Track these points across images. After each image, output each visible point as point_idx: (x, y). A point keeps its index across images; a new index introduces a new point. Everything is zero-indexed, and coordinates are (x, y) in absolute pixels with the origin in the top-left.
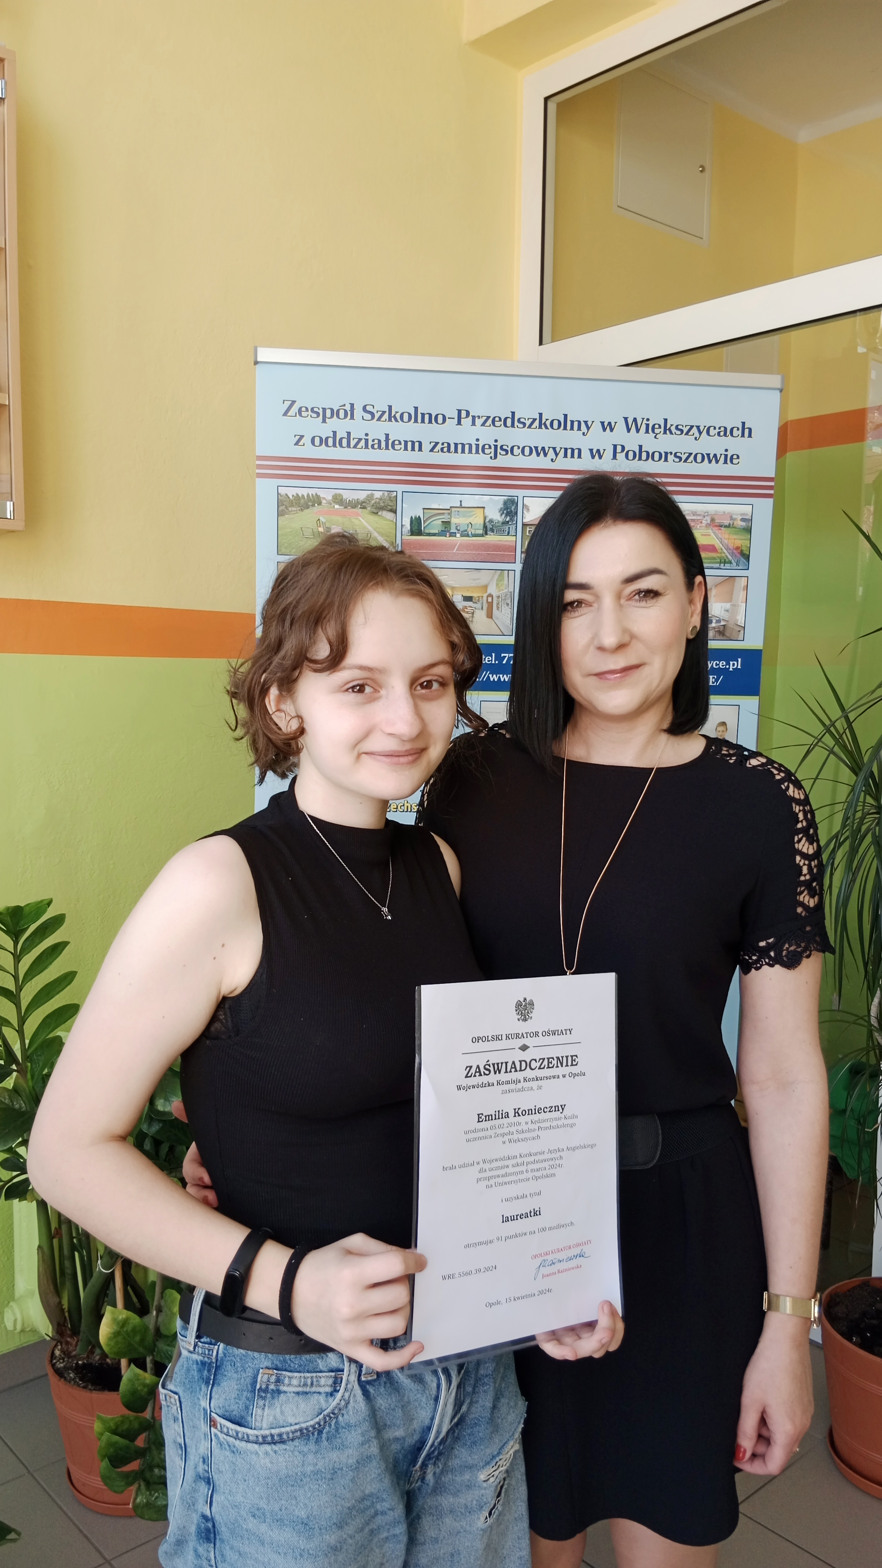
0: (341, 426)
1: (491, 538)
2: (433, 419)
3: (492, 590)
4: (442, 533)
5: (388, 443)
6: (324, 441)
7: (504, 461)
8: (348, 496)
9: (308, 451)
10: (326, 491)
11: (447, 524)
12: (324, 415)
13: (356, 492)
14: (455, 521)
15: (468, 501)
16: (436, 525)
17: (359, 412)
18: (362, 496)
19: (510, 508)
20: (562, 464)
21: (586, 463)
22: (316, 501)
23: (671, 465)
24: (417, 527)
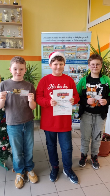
0: (49, 39)
1: (62, 49)
2: (57, 38)
5: (53, 40)
6: (47, 41)
7: (63, 42)
8: (49, 46)
10: (47, 45)
12: (47, 38)
13: (50, 45)
15: (60, 46)
16: (57, 48)
19: (64, 46)
20: (69, 42)
21: (71, 41)
22: (47, 46)
23: (80, 41)
24: (55, 48)
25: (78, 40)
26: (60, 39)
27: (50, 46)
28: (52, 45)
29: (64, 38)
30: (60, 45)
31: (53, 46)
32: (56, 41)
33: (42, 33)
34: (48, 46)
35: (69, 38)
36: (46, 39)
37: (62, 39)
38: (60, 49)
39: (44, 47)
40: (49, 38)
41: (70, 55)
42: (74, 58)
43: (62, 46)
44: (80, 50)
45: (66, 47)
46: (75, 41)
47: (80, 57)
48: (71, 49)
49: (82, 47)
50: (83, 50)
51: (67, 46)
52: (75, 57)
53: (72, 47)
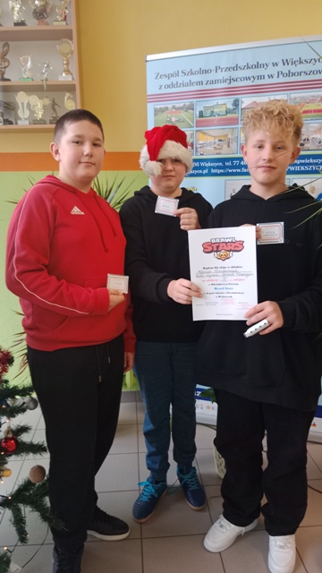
0: (174, 80)
1: (229, 116)
2: (206, 72)
3: (229, 136)
4: (211, 116)
5: (191, 84)
6: (169, 86)
7: (233, 84)
8: (177, 106)
9: (164, 91)
10: (169, 105)
11: (212, 112)
12: (168, 76)
13: (179, 104)
14: (215, 110)
15: (220, 102)
16: (209, 112)
17: (180, 74)
18: (182, 105)
19: (236, 103)
20: (257, 82)
21: (267, 81)
22: (167, 108)
23: (303, 77)
24: (201, 115)
25: (294, 74)
26: (220, 75)
27: (179, 108)
28: (187, 102)
29: (236, 68)
30: (221, 100)
31: (191, 108)
32: (204, 83)
33: (149, 58)
34: (174, 107)
35: (258, 66)
36: (166, 81)
37: (226, 75)
38: (219, 115)
39: (157, 112)
40: (177, 75)
43: (228, 102)
45: (243, 106)
46: (282, 79)
49: (312, 101)
50: (315, 111)
51: (246, 101)
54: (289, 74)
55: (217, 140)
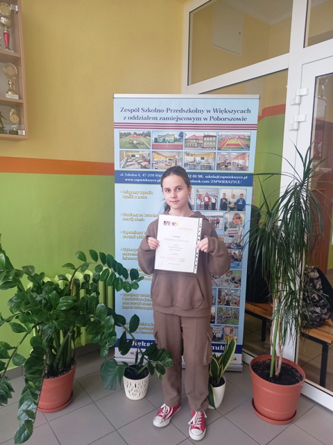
0: (135, 114)
1: (176, 143)
2: (160, 111)
3: (177, 157)
4: (163, 142)
6: (131, 118)
7: (179, 122)
9: (127, 121)
10: (132, 131)
11: (164, 139)
12: (131, 111)
13: (140, 131)
14: (166, 138)
16: (161, 140)
17: (140, 110)
19: (181, 135)
20: (196, 122)
21: (203, 122)
22: (130, 134)
23: (227, 122)
24: (156, 140)
25: (221, 119)
26: (170, 115)
27: (139, 135)
28: (146, 131)
29: (182, 111)
30: (171, 132)
31: (149, 135)
32: (158, 119)
33: (116, 96)
34: (135, 133)
35: (196, 111)
36: (129, 114)
37: (175, 115)
38: (169, 142)
39: (121, 135)
40: (138, 111)
41: (198, 159)
42: (210, 168)
43: (176, 133)
44: (228, 145)
45: (186, 137)
46: (213, 122)
47: (226, 166)
48: (202, 142)
49: (233, 138)
50: (234, 145)
51: (189, 134)
52: (213, 164)
53: (205, 136)
54: (218, 119)
55: (167, 159)
